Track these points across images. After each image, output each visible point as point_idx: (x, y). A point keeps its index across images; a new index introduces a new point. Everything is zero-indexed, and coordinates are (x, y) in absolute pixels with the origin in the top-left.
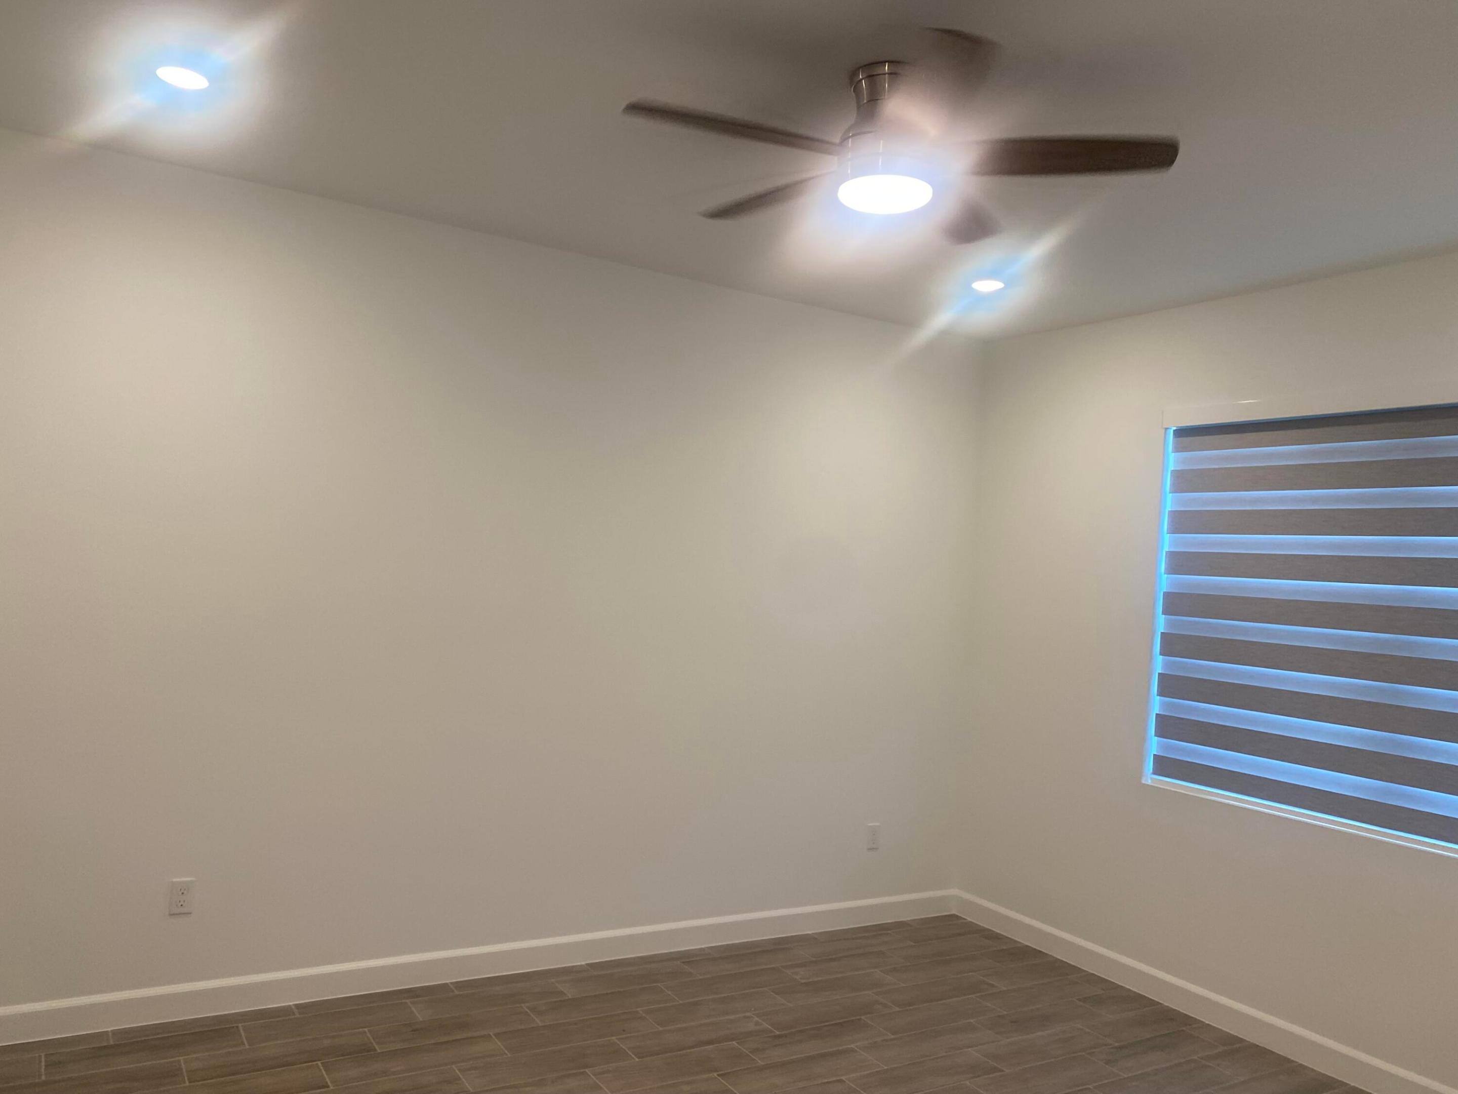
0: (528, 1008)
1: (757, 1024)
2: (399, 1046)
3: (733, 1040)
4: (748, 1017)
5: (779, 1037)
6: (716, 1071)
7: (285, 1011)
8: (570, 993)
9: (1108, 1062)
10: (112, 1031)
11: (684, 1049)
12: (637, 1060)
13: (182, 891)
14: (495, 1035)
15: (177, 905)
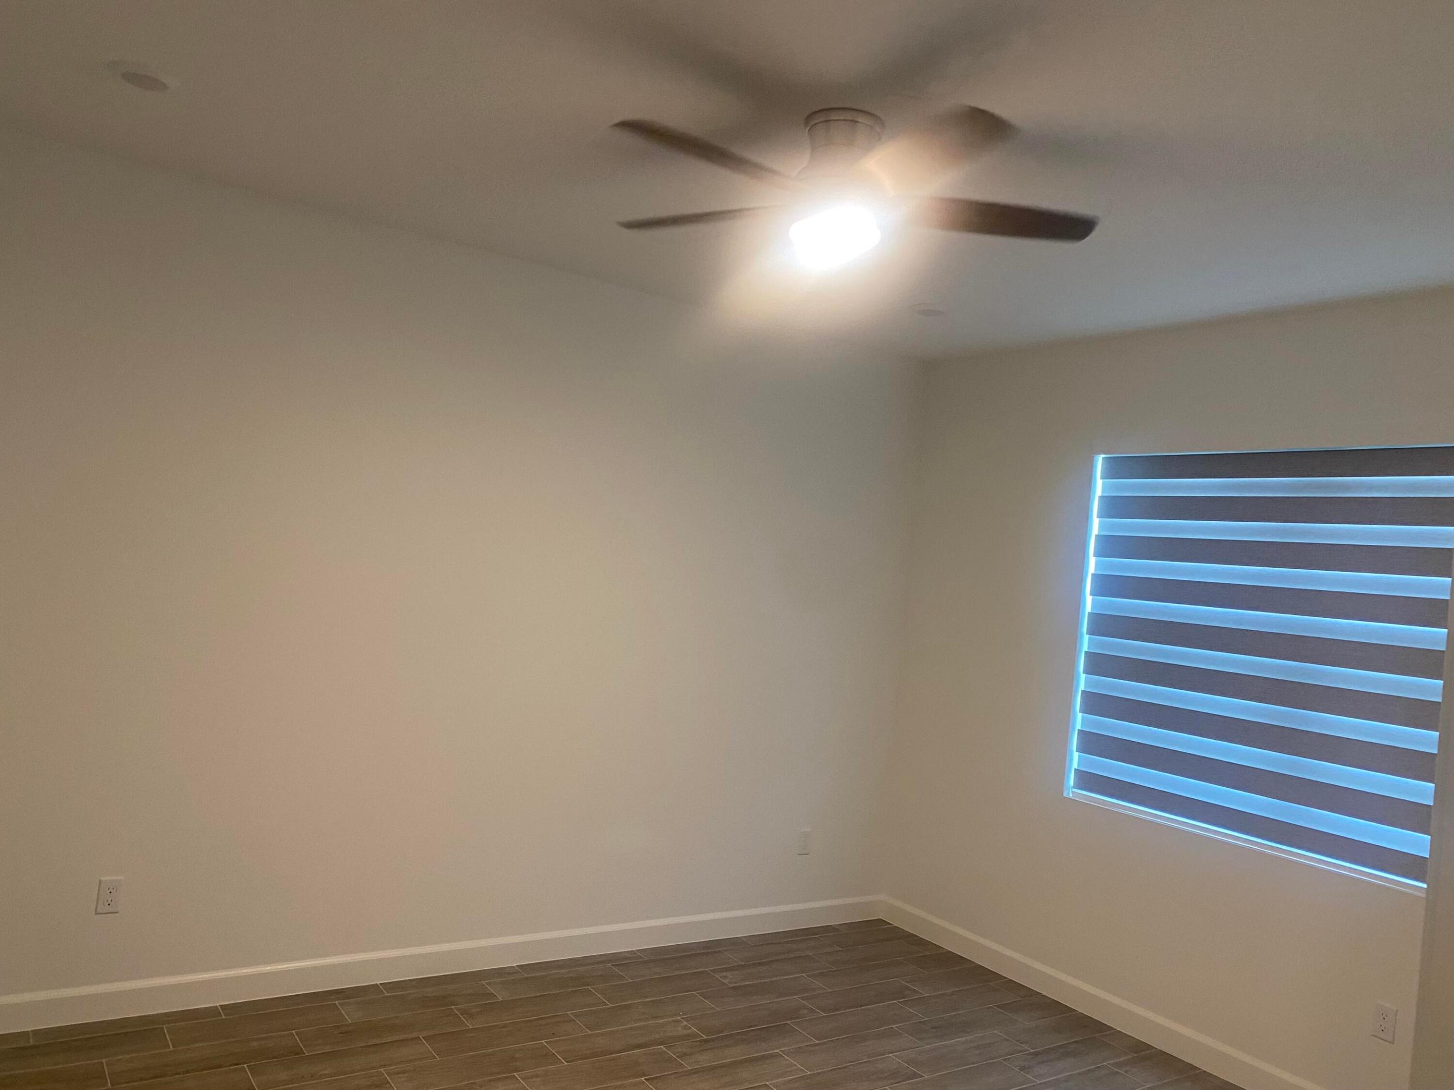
0: (458, 1010)
1: (685, 1027)
2: (328, 1049)
3: (661, 1043)
4: (677, 1021)
5: (706, 1041)
6: (643, 1075)
7: (212, 1012)
8: (501, 996)
9: (1023, 1068)
10: (32, 1031)
11: (612, 1054)
12: (566, 1064)
13: (111, 890)
14: (423, 1038)
15: (104, 903)
